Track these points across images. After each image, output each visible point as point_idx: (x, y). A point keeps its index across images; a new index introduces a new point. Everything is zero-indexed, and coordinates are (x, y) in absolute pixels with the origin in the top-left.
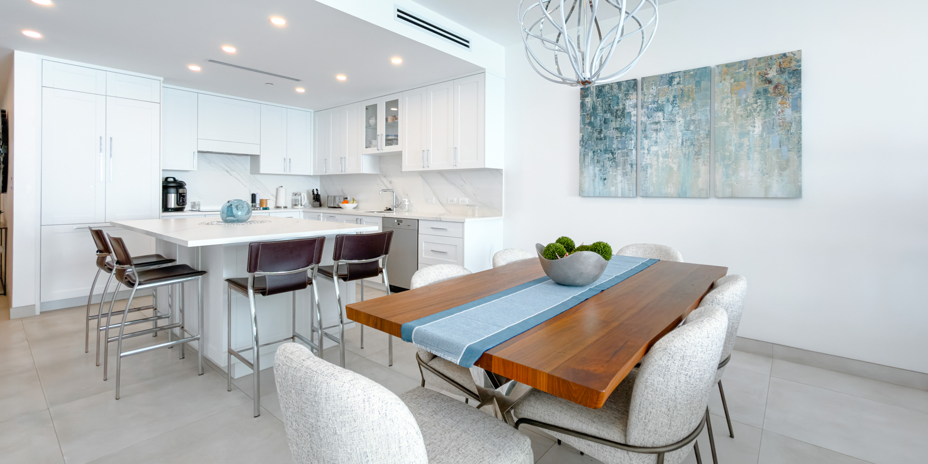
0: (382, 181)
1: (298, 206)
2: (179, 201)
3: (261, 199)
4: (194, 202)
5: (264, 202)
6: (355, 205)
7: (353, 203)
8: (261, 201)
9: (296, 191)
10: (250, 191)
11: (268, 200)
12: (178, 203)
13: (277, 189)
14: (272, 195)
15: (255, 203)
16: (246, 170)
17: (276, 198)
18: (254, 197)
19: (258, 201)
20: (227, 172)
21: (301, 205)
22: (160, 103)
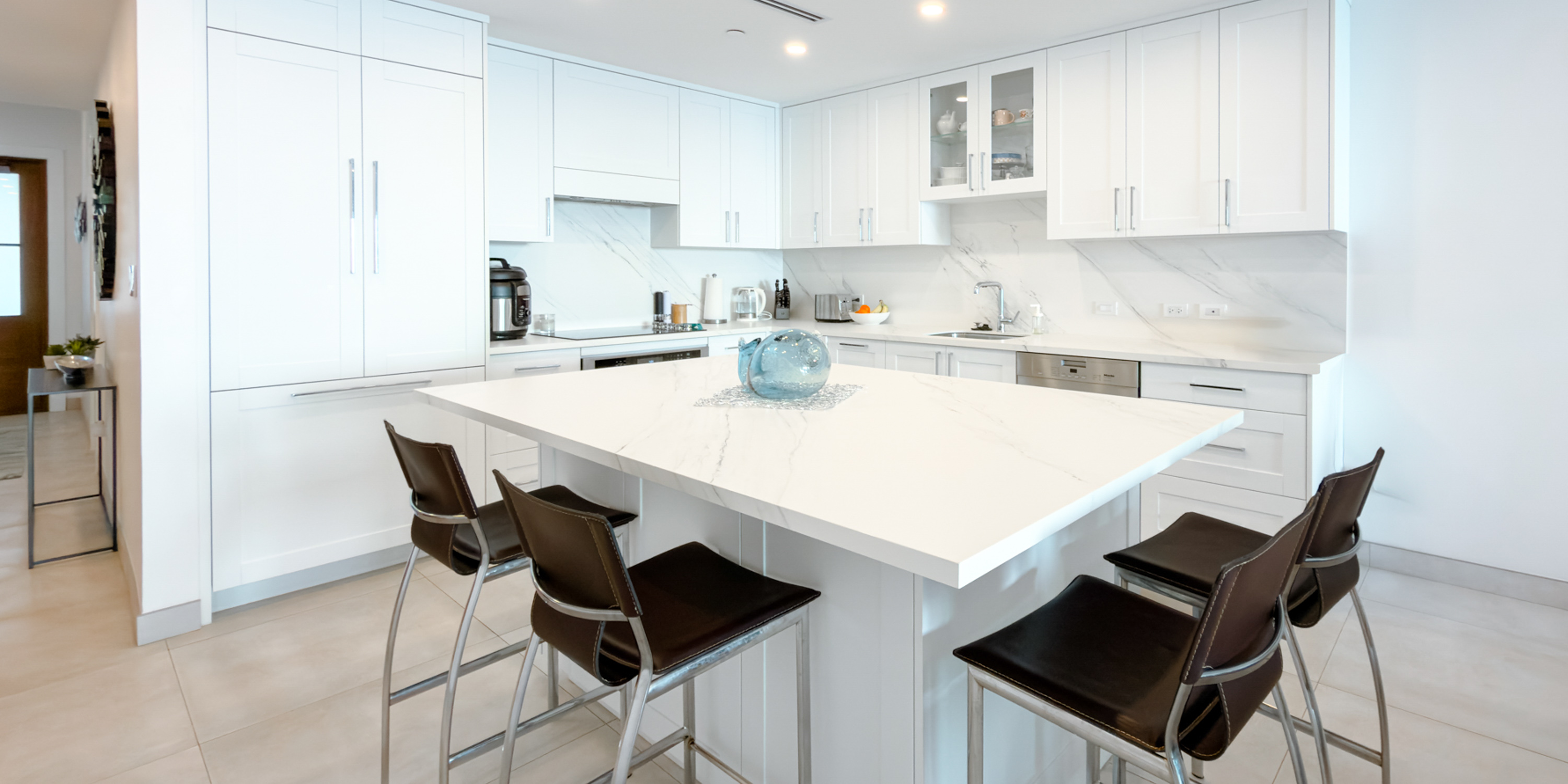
0: (959, 263)
1: (748, 317)
2: (518, 315)
3: (674, 303)
4: (541, 315)
5: (681, 310)
6: (884, 316)
7: (881, 312)
8: (674, 308)
9: (741, 284)
10: (651, 286)
11: (688, 306)
12: (516, 319)
13: (704, 282)
14: (694, 294)
15: (662, 313)
16: (642, 238)
17: (703, 301)
18: (659, 299)
19: (667, 310)
20: (606, 243)
21: (754, 316)
22: (482, 79)
